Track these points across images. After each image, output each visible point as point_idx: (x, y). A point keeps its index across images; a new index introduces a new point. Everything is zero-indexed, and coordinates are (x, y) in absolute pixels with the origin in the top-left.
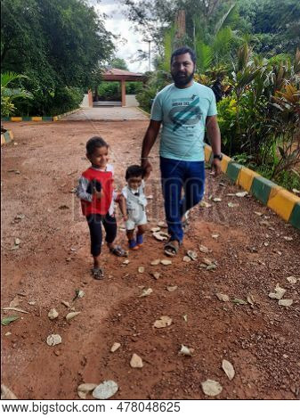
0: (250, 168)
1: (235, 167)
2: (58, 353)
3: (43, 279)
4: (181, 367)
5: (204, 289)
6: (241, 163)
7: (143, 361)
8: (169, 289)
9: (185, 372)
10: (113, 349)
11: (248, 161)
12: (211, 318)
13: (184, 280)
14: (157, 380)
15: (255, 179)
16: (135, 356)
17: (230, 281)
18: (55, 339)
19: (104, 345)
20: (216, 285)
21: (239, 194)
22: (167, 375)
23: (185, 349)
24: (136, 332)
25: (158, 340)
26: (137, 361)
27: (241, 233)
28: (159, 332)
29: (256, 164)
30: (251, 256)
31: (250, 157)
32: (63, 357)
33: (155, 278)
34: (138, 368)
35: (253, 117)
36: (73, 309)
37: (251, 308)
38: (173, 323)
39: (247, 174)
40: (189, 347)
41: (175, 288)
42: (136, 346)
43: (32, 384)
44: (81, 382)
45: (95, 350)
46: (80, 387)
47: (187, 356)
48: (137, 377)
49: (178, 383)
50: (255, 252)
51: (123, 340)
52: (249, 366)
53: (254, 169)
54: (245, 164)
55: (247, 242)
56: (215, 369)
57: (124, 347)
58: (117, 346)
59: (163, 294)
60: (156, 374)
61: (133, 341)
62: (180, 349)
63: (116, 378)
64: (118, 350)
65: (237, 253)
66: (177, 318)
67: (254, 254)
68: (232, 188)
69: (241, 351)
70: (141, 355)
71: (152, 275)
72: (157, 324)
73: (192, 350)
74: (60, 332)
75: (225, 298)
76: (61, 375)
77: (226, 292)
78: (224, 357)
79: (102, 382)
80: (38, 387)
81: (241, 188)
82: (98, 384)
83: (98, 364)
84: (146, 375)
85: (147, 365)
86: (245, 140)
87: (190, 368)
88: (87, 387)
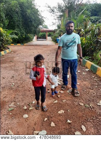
0: (90, 61)
1: (85, 61)
2: (27, 120)
3: (22, 97)
4: (68, 127)
5: (75, 101)
6: (87, 59)
7: (55, 124)
8: (63, 101)
9: (69, 129)
10: (45, 120)
11: (89, 59)
12: (77, 111)
13: (68, 98)
14: (60, 131)
15: (92, 65)
16: (52, 123)
17: (84, 99)
18: (26, 116)
19: (42, 119)
20: (79, 100)
21: (86, 70)
22: (63, 129)
23: (69, 121)
24: (52, 115)
25: (60, 118)
26: (53, 124)
27: (87, 83)
28: (60, 115)
29: (92, 60)
30: (91, 91)
31: (90, 57)
32: (28, 122)
33: (58, 97)
34: (53, 127)
35: (91, 44)
36: (31, 106)
37: (91, 108)
38: (64, 112)
39: (89, 63)
40: (70, 120)
41: (65, 100)
42: (53, 119)
43: (19, 130)
44: (35, 130)
45: (39, 120)
46: (34, 132)
47: (70, 123)
48: (53, 130)
49: (67, 132)
50: (92, 89)
51: (48, 117)
52: (91, 127)
53: (91, 62)
54: (88, 60)
55: (89, 86)
56: (79, 128)
57: (48, 119)
58: (46, 119)
59: (61, 103)
60: (59, 129)
61: (51, 118)
62: (67, 121)
63: (46, 130)
64: (46, 120)
65: (86, 90)
66: (66, 111)
67: (92, 90)
68: (84, 68)
69: (88, 123)
70: (54, 122)
71: (57, 96)
72: (59, 112)
73: (71, 122)
74: (27, 114)
75: (82, 104)
76: (28, 128)
77: (83, 103)
78: (82, 124)
79: (41, 131)
80: (21, 131)
81: (87, 68)
82: (40, 131)
83: (40, 125)
84: (56, 129)
85: (56, 126)
86: (88, 51)
87: (71, 128)
88: (37, 132)
